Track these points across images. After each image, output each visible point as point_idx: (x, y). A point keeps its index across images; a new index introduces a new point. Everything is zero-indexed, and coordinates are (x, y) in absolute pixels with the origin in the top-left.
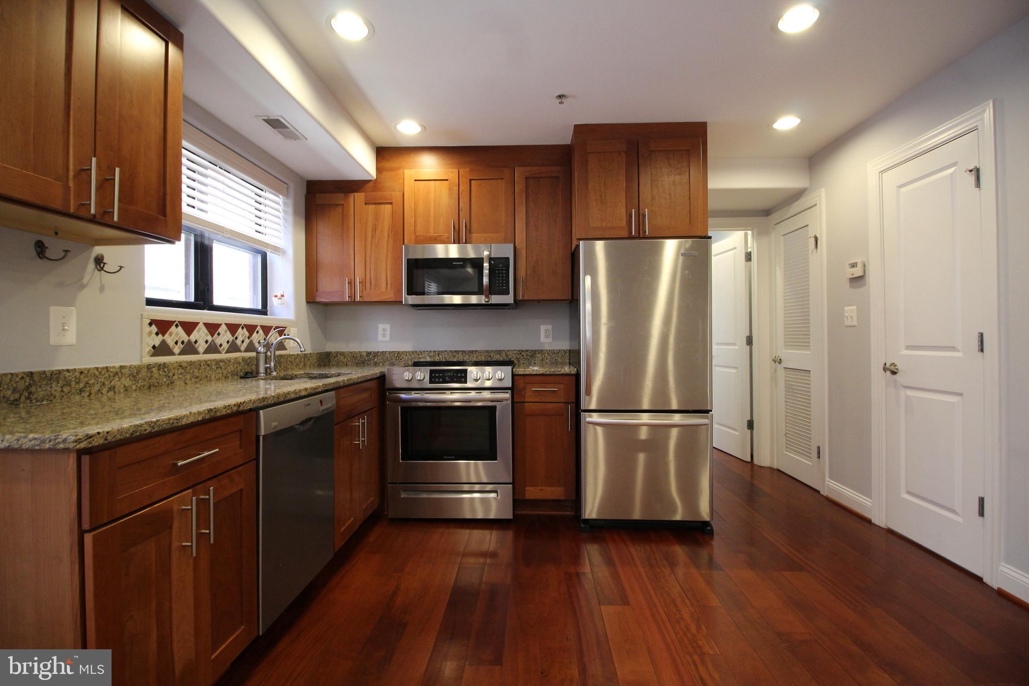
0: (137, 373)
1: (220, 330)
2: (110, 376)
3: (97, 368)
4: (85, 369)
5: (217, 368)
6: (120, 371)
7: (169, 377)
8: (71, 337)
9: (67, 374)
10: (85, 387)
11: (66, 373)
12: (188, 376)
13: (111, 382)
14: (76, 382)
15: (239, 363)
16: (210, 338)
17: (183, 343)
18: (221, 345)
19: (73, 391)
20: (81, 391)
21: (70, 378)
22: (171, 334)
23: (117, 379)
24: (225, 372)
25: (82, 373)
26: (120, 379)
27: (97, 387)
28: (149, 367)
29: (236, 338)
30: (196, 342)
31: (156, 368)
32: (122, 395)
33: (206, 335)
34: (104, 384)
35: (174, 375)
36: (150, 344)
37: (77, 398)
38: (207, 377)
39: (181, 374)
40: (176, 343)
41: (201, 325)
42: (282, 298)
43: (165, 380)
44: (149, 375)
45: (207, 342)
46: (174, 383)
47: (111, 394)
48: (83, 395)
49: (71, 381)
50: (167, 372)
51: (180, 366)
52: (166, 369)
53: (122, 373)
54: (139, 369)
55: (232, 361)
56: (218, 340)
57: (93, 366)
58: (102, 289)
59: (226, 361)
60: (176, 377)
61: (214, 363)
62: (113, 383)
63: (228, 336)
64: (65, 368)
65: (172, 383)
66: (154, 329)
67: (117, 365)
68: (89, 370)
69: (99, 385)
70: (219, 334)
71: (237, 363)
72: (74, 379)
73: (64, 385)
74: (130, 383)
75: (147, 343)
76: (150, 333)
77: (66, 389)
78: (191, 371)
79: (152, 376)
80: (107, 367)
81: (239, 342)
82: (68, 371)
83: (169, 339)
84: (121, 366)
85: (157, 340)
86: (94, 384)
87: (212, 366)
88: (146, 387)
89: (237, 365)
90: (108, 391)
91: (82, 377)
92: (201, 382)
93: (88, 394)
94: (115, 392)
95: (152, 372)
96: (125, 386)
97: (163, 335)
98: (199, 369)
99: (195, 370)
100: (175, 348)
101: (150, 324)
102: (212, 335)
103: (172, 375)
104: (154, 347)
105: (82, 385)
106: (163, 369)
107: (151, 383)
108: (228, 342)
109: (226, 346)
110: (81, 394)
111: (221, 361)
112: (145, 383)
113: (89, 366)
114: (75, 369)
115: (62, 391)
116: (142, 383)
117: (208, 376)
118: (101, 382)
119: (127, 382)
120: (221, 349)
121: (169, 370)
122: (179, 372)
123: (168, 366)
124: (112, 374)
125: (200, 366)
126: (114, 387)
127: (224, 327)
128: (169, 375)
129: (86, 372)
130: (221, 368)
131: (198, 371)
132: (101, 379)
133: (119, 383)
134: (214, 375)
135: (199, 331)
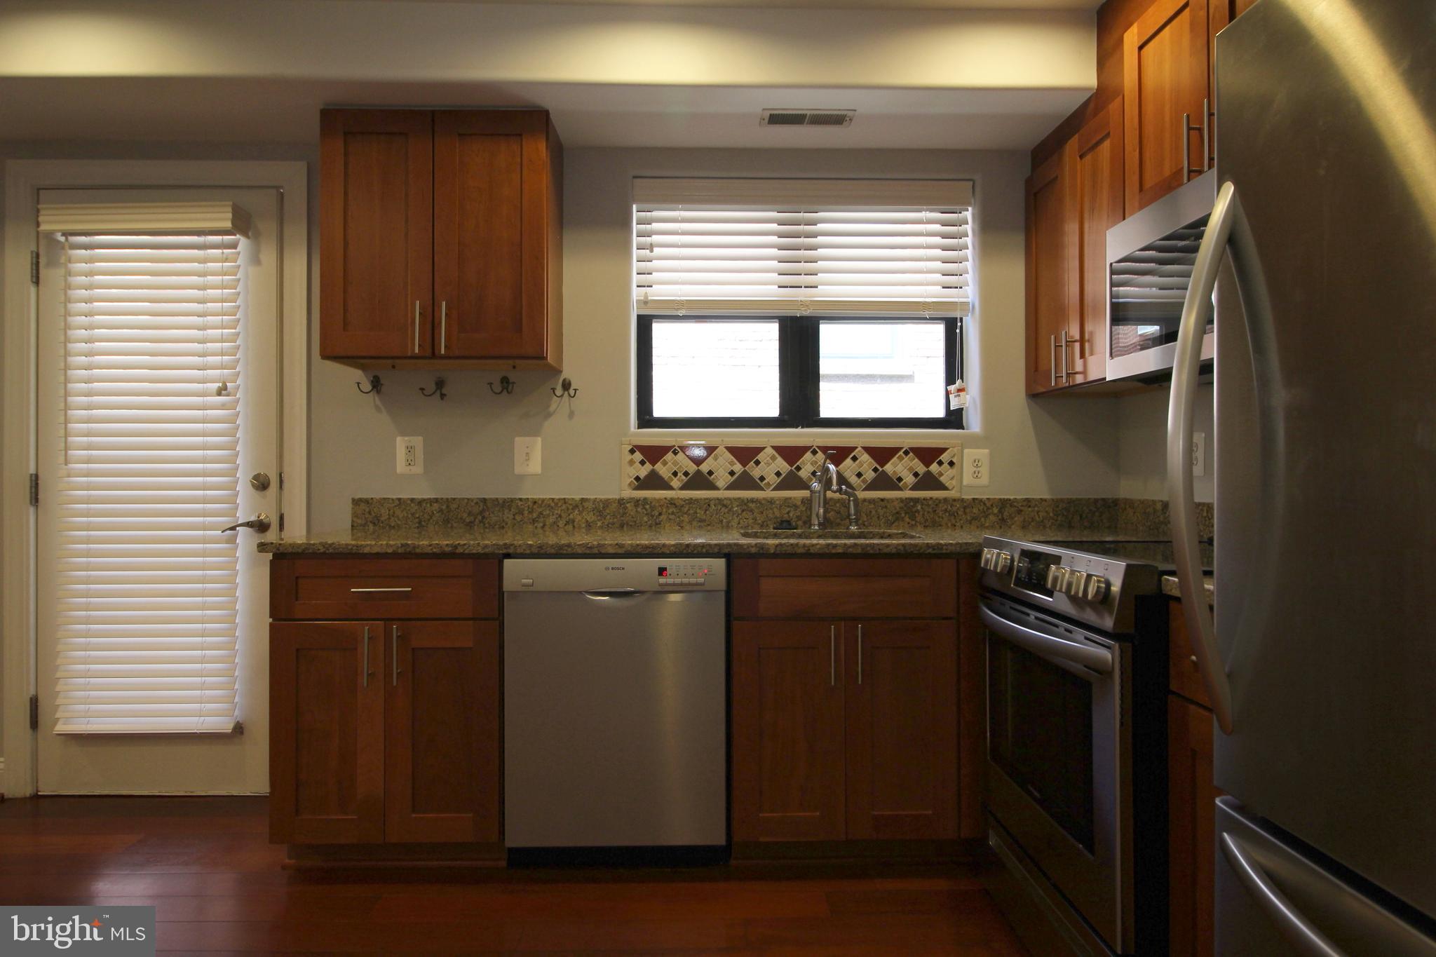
0: (603, 507)
1: (759, 457)
2: (568, 509)
3: (553, 499)
4: (539, 499)
5: (743, 511)
6: (582, 503)
7: (652, 516)
8: (535, 466)
9: (520, 503)
10: (538, 517)
11: (519, 501)
12: (686, 518)
13: (569, 515)
14: (529, 512)
15: (796, 507)
16: (738, 468)
17: (686, 474)
18: (762, 479)
19: (526, 520)
20: (534, 521)
21: (523, 507)
22: (665, 463)
23: (576, 512)
24: (760, 519)
25: (535, 502)
26: (580, 513)
27: (551, 520)
28: (621, 502)
29: (799, 468)
30: (710, 473)
31: (632, 504)
32: (584, 530)
33: (732, 464)
34: (560, 516)
35: (660, 514)
36: (631, 475)
37: (531, 527)
38: (722, 521)
39: (673, 513)
40: (675, 474)
41: (721, 450)
42: (960, 393)
43: (645, 519)
44: (621, 511)
45: (732, 473)
46: (660, 524)
47: (570, 527)
48: (536, 525)
49: (523, 510)
50: (649, 510)
51: (671, 504)
52: (647, 507)
53: (583, 507)
54: (607, 503)
55: (777, 502)
56: (756, 472)
57: (548, 497)
58: (571, 415)
59: (763, 502)
60: (663, 517)
61: (736, 504)
62: (571, 516)
63: (782, 465)
64: (518, 497)
65: (657, 524)
66: (638, 456)
67: (578, 497)
68: (543, 500)
69: (554, 517)
70: (757, 463)
71: (789, 506)
72: (526, 509)
73: (516, 513)
74: (594, 518)
75: (628, 474)
76: (631, 462)
77: (518, 518)
78: (691, 512)
79: (625, 513)
80: (564, 499)
81: (804, 474)
82: (521, 499)
83: (663, 470)
84: (583, 499)
85: (644, 471)
86: (548, 515)
87: (732, 507)
88: (617, 525)
89: (789, 509)
90: (566, 525)
91: (535, 507)
92: (709, 528)
93: (541, 525)
94: (574, 527)
95: (626, 508)
96: (587, 521)
97: (653, 463)
98: (706, 510)
99: (698, 511)
100: (672, 480)
101: (632, 452)
102: (744, 464)
103: (657, 514)
104: (637, 478)
105: (535, 515)
106: (643, 505)
107: (625, 522)
108: (778, 474)
109: (772, 479)
110: (534, 524)
111: (752, 501)
112: (615, 520)
113: (545, 497)
114: (528, 499)
115: (514, 519)
116: (611, 521)
117: (725, 521)
118: (557, 514)
119: (591, 517)
120: (762, 484)
121: (653, 508)
122: (670, 511)
123: (651, 503)
124: (571, 507)
125: (709, 505)
126: (573, 521)
127: (769, 451)
128: (653, 514)
129: (540, 502)
130: (751, 511)
131: (705, 512)
132: (558, 510)
133: (579, 518)
134: (736, 520)
135: (716, 459)
